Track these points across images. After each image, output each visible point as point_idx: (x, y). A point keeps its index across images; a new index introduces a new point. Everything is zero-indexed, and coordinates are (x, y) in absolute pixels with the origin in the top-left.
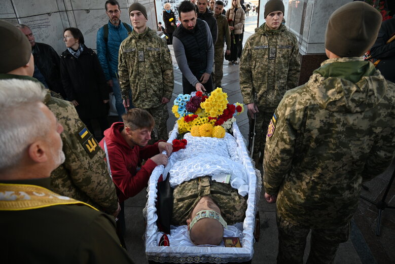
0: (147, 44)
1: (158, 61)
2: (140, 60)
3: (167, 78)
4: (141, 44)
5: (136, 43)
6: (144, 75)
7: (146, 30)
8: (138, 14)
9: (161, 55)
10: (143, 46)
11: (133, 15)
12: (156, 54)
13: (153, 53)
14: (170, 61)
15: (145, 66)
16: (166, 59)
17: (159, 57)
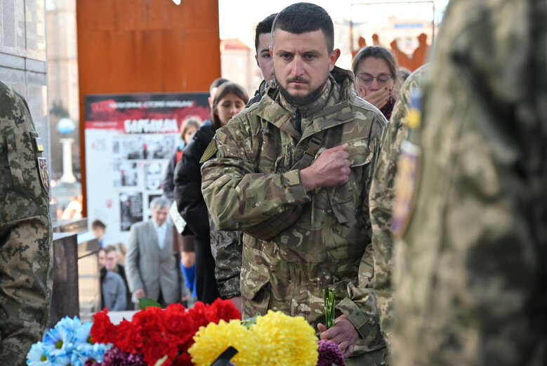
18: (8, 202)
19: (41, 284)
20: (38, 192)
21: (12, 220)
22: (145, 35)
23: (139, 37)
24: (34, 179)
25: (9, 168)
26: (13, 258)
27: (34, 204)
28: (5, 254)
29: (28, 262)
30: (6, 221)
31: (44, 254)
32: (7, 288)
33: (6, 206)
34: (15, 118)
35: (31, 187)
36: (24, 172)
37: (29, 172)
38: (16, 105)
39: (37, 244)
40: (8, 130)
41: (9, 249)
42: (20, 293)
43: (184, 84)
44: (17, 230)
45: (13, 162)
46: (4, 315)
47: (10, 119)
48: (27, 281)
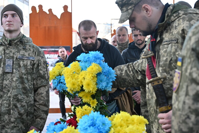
0: (19, 52)
1: (31, 74)
2: (7, 71)
3: (40, 99)
4: (11, 52)
5: (4, 50)
6: (9, 91)
7: (20, 35)
8: (13, 15)
9: (36, 66)
10: (14, 54)
11: (6, 16)
12: (29, 63)
13: (25, 62)
14: (46, 75)
15: (12, 79)
16: (41, 72)
17: (33, 69)
18: (38, 80)
19: (47, 104)
20: (47, 78)
21: (39, 85)
22: (49, 28)
23: (47, 28)
24: (46, 74)
25: (39, 70)
26: (39, 96)
27: (45, 81)
28: (37, 95)
29: (43, 97)
30: (37, 85)
31: (48, 95)
32: (37, 105)
33: (38, 81)
34: (41, 57)
35: (45, 76)
36: (43, 72)
37: (45, 72)
38: (41, 53)
39: (46, 92)
40: (39, 60)
41: (38, 94)
42: (41, 106)
43: (61, 43)
44: (40, 88)
45: (40, 69)
46: (36, 112)
47: (40, 57)
48: (43, 103)
